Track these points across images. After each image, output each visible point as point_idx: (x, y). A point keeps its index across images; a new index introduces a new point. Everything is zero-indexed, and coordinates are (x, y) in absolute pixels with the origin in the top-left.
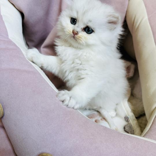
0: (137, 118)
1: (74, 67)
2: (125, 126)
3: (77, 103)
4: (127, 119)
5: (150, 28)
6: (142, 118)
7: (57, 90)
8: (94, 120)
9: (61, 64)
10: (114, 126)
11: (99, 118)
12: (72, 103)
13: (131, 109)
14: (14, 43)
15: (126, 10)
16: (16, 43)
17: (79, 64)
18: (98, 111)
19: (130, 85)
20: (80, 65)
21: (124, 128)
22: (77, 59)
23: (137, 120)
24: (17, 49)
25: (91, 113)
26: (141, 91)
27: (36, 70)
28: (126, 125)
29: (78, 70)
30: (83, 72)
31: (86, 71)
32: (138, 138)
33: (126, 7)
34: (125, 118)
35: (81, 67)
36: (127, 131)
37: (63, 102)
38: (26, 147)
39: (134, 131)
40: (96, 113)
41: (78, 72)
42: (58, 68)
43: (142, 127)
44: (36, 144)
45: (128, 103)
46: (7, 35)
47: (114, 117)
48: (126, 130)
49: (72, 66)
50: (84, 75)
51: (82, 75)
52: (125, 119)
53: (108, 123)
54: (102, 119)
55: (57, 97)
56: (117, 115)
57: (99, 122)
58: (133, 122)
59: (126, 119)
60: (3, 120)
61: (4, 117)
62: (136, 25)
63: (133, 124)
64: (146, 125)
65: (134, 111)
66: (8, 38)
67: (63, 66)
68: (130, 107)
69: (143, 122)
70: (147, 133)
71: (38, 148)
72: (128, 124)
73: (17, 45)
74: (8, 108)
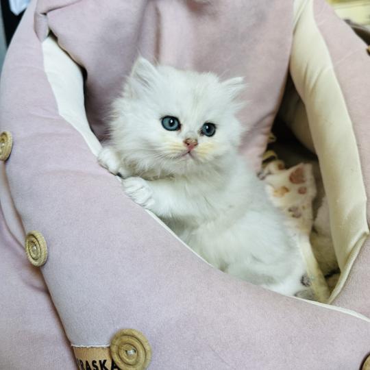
14: (70, 124)
15: (288, 53)
24: (74, 134)
33: (289, 48)
43: (331, 286)
46: (56, 109)
61: (49, 264)
73: (76, 128)
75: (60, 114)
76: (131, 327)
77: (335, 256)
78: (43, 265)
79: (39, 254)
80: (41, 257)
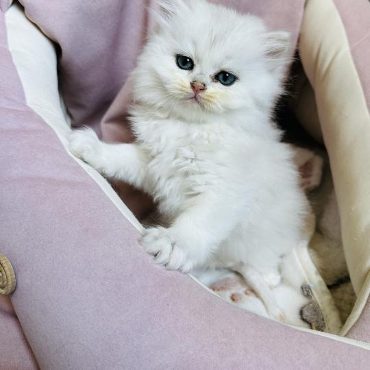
0: (329, 287)
1: (178, 168)
2: (302, 308)
3: (188, 258)
4: (308, 291)
5: (355, 73)
6: (343, 288)
7: (141, 225)
8: (228, 294)
9: (148, 163)
10: (277, 309)
11: (240, 289)
12: (178, 258)
13: (315, 266)
16: (43, 117)
17: (190, 161)
18: (237, 273)
19: (311, 205)
20: (192, 162)
21: (301, 313)
22: (184, 147)
23: (332, 293)
24: (45, 130)
25: (221, 278)
26: (338, 221)
27: (91, 178)
28: (304, 306)
29: (187, 174)
30: (198, 179)
31: (205, 175)
32: (334, 340)
34: (302, 288)
35: (193, 166)
36: (308, 319)
37: (156, 255)
38: (69, 365)
39: (323, 320)
40: (232, 276)
41: (188, 179)
42: (142, 172)
43: (344, 310)
44: (92, 358)
45: (309, 252)
46: (24, 98)
47: (275, 287)
48: (305, 318)
49: (174, 164)
50: (200, 185)
51: (197, 186)
52: (303, 291)
53: (263, 301)
54: (248, 292)
55: (140, 244)
56: (283, 281)
57: (241, 299)
58: (322, 298)
59: (306, 290)
60: (14, 300)
61: (18, 293)
62: (322, 65)
63: (322, 304)
64: (351, 304)
65: (323, 272)
66: (25, 105)
67: (152, 166)
68: (313, 262)
69: (346, 297)
70: (354, 326)
71: (96, 366)
72: (310, 303)
74: (26, 270)
75: (28, 104)
77: (345, 263)
78: (12, 293)
79: (6, 282)
80: (7, 285)
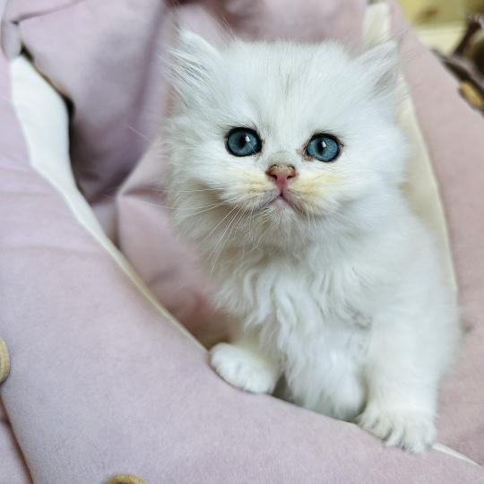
76: (129, 471)
